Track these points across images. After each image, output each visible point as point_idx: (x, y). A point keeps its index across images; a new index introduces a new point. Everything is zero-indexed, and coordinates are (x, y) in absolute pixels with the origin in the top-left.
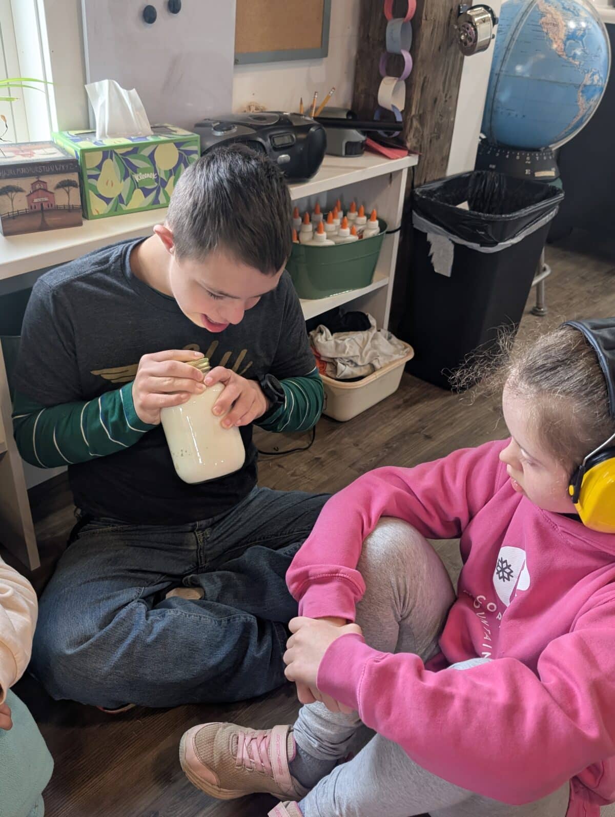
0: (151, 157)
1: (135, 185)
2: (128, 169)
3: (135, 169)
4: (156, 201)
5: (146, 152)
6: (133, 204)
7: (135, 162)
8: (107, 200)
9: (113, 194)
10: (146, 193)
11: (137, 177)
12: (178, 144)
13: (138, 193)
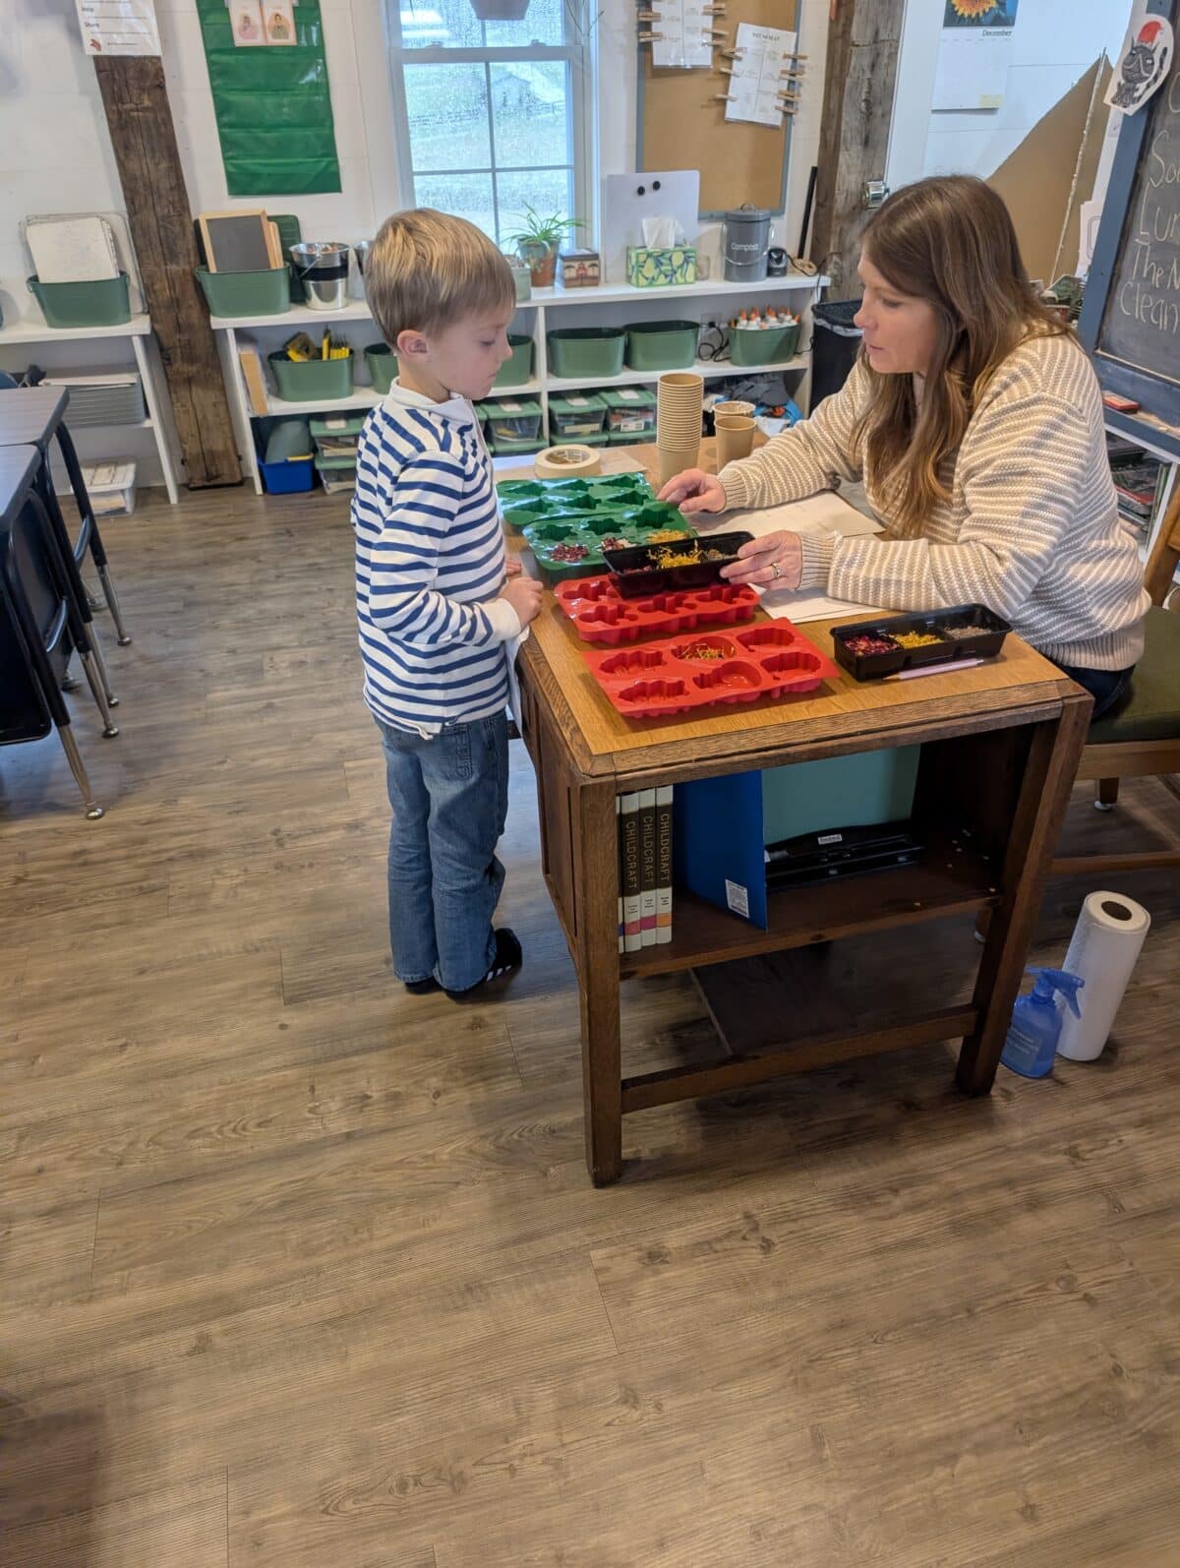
0: (670, 259)
1: (661, 272)
2: (659, 264)
3: (662, 264)
4: (671, 282)
5: (668, 255)
6: (659, 282)
7: (663, 261)
8: (647, 279)
9: (649, 276)
10: (666, 276)
11: (663, 268)
12: (684, 252)
13: (662, 276)
